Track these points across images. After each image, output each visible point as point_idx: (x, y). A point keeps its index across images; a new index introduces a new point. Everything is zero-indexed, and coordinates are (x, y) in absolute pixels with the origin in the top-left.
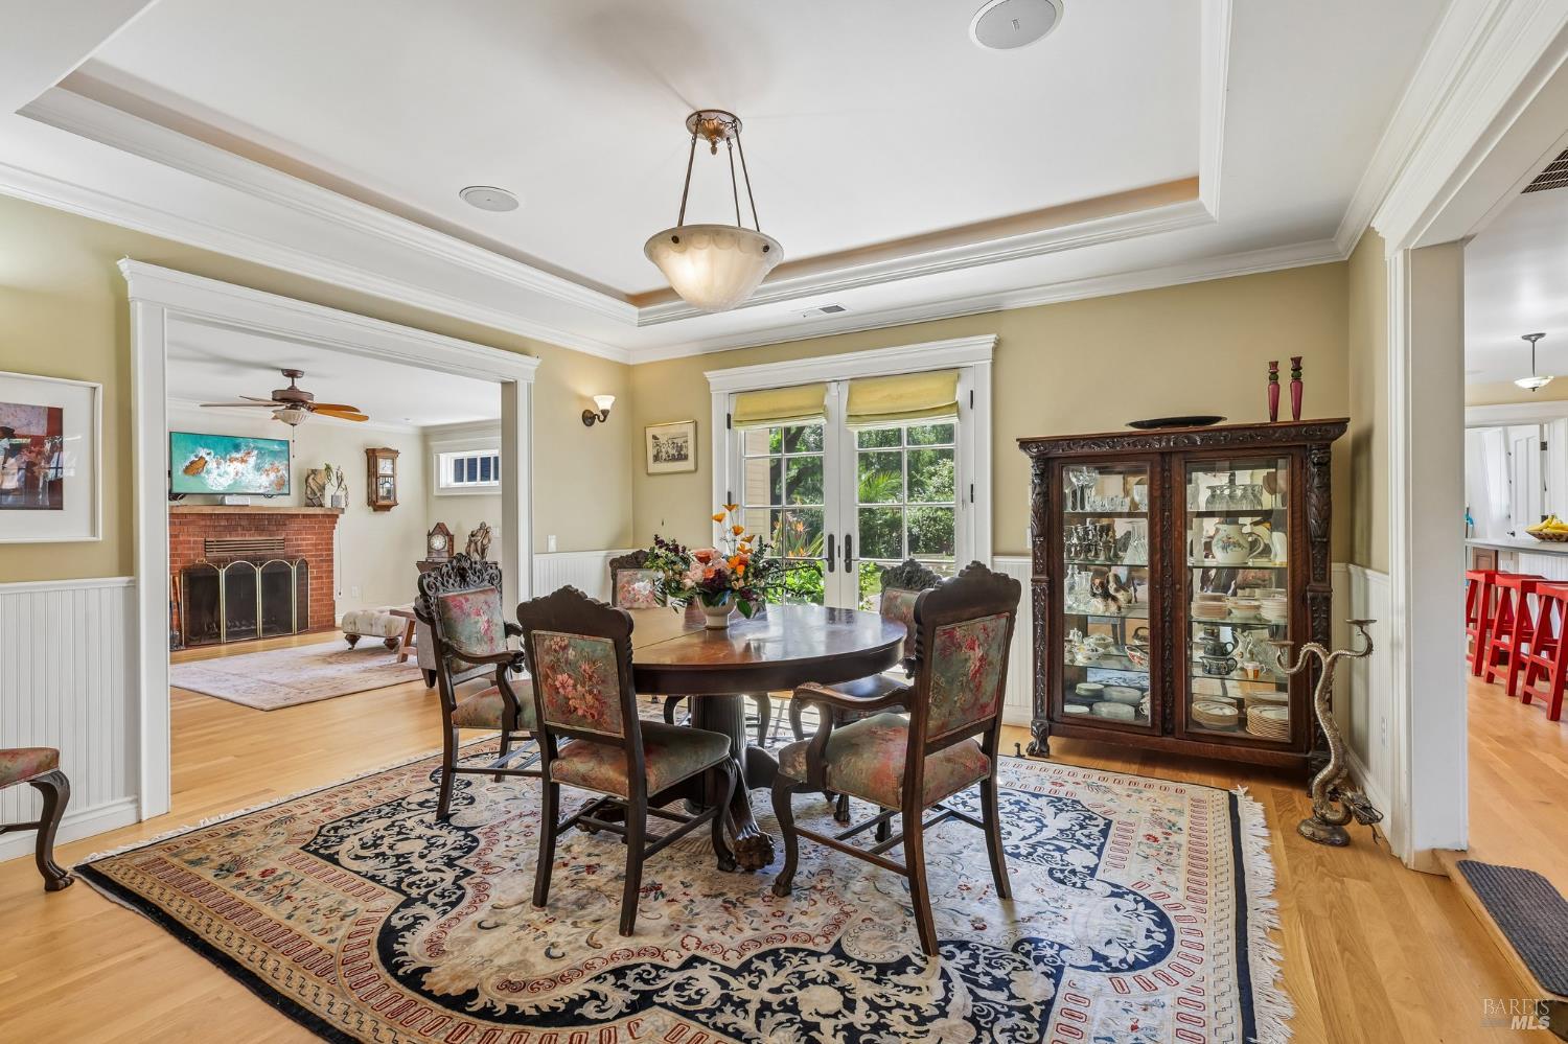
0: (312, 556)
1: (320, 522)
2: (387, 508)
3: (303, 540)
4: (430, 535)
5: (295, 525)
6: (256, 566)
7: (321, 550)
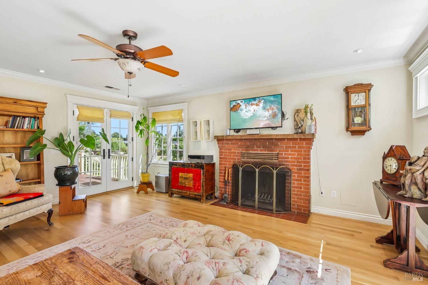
0: (294, 165)
1: (299, 143)
2: (362, 133)
3: (290, 154)
4: (385, 157)
5: (283, 145)
6: (256, 168)
7: (300, 162)
